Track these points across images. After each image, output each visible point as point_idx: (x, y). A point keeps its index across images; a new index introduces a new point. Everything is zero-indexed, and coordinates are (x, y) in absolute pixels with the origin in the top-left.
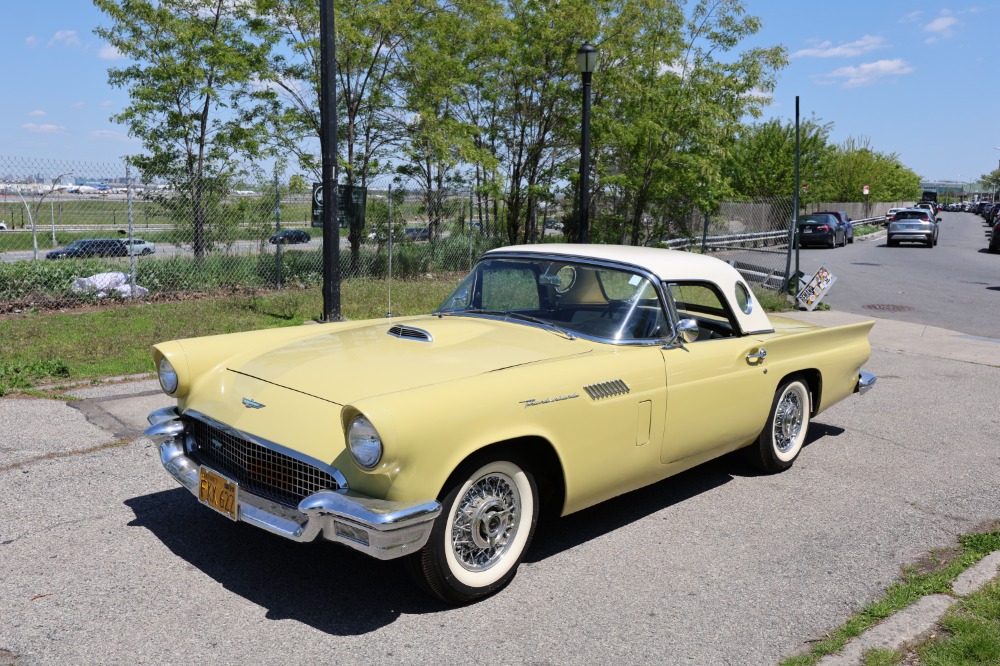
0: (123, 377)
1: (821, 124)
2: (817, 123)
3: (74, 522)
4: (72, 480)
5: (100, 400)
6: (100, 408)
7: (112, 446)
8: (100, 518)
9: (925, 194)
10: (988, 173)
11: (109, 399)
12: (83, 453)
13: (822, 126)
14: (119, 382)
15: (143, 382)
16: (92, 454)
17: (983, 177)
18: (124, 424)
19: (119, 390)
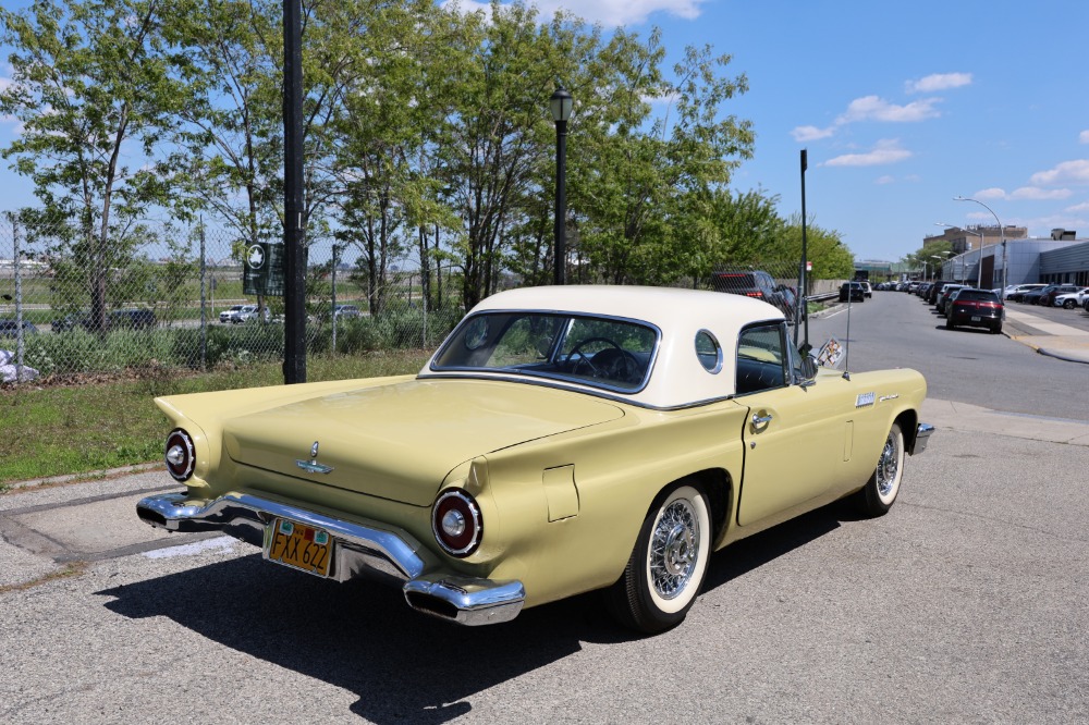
0: (40, 482)
1: (768, 196)
2: (763, 195)
3: (49, 698)
4: (21, 631)
5: (15, 513)
6: (18, 523)
7: (60, 576)
8: (88, 688)
9: (858, 272)
10: (913, 252)
11: (27, 511)
12: (20, 588)
13: (768, 197)
14: (33, 488)
15: (68, 487)
16: (34, 590)
17: (909, 256)
18: (61, 544)
19: (40, 498)
